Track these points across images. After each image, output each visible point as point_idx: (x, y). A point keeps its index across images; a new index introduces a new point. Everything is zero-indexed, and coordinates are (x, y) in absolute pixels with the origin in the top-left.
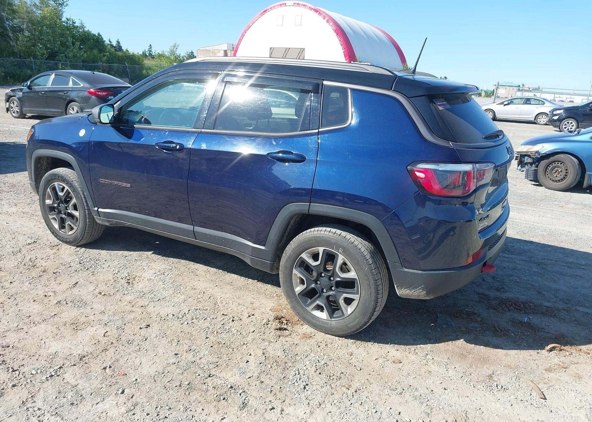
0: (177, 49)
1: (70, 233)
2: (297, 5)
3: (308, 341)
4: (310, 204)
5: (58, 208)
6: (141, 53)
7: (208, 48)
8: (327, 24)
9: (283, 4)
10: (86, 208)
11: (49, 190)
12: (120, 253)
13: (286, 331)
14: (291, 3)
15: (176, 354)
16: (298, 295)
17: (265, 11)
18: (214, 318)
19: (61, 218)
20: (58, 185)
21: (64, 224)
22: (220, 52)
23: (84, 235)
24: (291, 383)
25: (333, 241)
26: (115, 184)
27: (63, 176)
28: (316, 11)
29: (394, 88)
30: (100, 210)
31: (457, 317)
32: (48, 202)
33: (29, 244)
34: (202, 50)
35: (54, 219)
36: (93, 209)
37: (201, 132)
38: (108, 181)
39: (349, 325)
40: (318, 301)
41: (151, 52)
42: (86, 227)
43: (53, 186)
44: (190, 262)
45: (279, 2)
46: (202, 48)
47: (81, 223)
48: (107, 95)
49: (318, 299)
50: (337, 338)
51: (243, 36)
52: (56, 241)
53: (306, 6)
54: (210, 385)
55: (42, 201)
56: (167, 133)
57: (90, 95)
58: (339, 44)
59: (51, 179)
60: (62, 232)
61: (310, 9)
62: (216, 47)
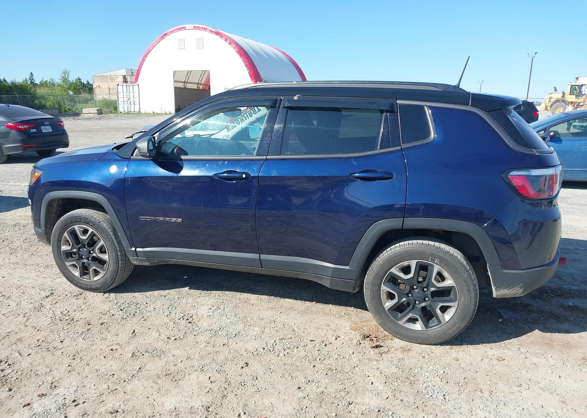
0: (68, 75)
1: (96, 278)
2: (197, 28)
3: (410, 354)
4: (404, 220)
5: (78, 252)
6: (23, 80)
7: (104, 74)
8: (230, 46)
9: (183, 28)
10: (118, 250)
11: (66, 234)
12: (156, 293)
13: (382, 348)
14: (192, 26)
15: (299, 388)
16: (388, 310)
17: (165, 35)
18: (305, 345)
19: (83, 263)
20: (79, 228)
21: (88, 270)
22: (118, 78)
23: (115, 279)
24: (428, 396)
25: (428, 253)
26: (161, 220)
27: (86, 218)
28: (217, 34)
29: (471, 104)
30: (138, 249)
31: (516, 310)
32: (64, 248)
33: (46, 296)
34: (99, 76)
35: (74, 266)
36: (130, 249)
37: (266, 159)
38: (149, 218)
39: (448, 332)
40: (410, 314)
41: (33, 81)
42: (118, 270)
43: (72, 230)
44: (235, 293)
45: (179, 26)
46: (99, 75)
47: (110, 267)
48: (29, 128)
49: (411, 312)
50: (434, 347)
51: (143, 60)
52: (77, 290)
53: (206, 29)
54: (356, 412)
55: (56, 248)
56: (226, 163)
57: (8, 130)
58: (244, 65)
59: (70, 222)
60: (85, 279)
61: (211, 32)
62: (114, 73)
